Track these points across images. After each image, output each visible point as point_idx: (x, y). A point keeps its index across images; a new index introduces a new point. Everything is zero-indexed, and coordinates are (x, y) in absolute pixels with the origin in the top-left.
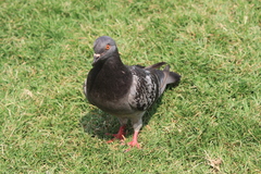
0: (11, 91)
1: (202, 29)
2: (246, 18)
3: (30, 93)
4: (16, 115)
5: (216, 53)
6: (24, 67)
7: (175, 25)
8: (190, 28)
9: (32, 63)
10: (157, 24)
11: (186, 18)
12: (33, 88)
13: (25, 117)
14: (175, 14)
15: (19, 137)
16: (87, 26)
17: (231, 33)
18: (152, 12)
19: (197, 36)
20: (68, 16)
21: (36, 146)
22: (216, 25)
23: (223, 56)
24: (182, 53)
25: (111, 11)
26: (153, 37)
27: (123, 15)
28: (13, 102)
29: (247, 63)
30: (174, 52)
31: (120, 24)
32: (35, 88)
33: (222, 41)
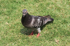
0: (2, 23)
1: (54, 6)
2: (65, 3)
3: (8, 23)
4: (4, 29)
5: (57, 12)
6: (6, 16)
7: (46, 5)
8: (50, 6)
9: (8, 15)
10: (41, 5)
11: (49, 3)
12: (8, 22)
13: (6, 30)
14: (46, 2)
15: (5, 35)
16: (23, 6)
17: (61, 7)
18: (40, 2)
19: (52, 8)
20: (17, 3)
21: (9, 37)
22: (57, 5)
23: (59, 13)
24: (48, 12)
25: (29, 2)
26: (40, 8)
27: (32, 3)
28: (3, 26)
29: (65, 15)
30: (46, 12)
31: (31, 5)
32: (9, 22)
33: (59, 9)
